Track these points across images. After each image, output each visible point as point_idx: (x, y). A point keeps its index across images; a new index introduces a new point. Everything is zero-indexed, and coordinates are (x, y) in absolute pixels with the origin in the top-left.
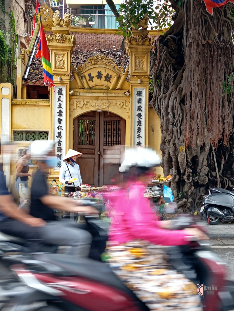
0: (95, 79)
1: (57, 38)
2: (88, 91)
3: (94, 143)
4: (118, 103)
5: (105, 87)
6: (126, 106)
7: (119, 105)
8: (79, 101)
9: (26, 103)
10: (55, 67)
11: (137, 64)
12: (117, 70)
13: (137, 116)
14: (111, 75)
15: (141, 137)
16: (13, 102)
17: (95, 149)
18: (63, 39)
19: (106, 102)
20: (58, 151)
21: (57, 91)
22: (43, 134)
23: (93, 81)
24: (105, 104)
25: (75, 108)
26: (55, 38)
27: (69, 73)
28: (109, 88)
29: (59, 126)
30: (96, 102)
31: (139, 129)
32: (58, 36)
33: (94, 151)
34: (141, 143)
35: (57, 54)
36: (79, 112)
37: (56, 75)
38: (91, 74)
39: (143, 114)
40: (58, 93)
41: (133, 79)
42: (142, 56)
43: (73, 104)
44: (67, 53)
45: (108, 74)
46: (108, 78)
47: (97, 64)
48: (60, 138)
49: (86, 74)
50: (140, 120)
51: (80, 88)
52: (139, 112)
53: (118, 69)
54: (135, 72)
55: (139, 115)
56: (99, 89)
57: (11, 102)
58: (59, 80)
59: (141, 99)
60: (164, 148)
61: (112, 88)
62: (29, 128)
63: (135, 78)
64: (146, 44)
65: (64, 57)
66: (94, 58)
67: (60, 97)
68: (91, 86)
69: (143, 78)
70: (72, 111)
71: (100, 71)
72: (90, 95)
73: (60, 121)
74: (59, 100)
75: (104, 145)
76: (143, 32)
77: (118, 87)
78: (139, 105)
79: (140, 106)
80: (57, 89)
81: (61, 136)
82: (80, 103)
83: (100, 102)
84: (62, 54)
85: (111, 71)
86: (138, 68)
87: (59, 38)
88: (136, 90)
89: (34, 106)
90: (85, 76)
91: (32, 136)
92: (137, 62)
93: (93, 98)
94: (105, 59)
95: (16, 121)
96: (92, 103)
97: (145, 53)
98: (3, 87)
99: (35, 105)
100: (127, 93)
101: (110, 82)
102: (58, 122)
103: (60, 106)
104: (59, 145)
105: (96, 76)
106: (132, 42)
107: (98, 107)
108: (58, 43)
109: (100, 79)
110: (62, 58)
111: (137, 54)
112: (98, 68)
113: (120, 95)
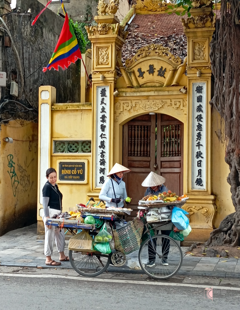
0: (146, 75)
1: (99, 29)
2: (136, 90)
3: (150, 154)
4: (173, 103)
5: (158, 84)
6: (183, 106)
7: (175, 105)
8: (126, 103)
9: (67, 108)
10: (98, 64)
11: (196, 52)
12: (173, 62)
13: (196, 118)
14: (165, 69)
15: (202, 145)
16: (53, 107)
17: (150, 161)
18: (106, 30)
19: (158, 102)
20: (101, 164)
21: (100, 92)
22: (87, 144)
23: (143, 78)
24: (157, 105)
25: (121, 112)
26: (97, 29)
27: (114, 69)
28: (163, 85)
29: (102, 134)
30: (146, 103)
31: (199, 136)
32: (99, 27)
33: (150, 163)
34: (202, 153)
35: (100, 48)
36: (126, 116)
37: (98, 73)
38: (141, 69)
39: (204, 115)
40: (101, 95)
41: (191, 71)
42: (203, 42)
43: (119, 106)
44: (112, 45)
45: (162, 67)
46: (162, 73)
47: (148, 56)
48: (104, 148)
49: (136, 69)
50: (201, 123)
51: (128, 87)
52: (199, 113)
53: (175, 60)
54: (194, 62)
55: (199, 117)
56: (151, 87)
57: (51, 107)
58: (101, 79)
59: (201, 96)
60: (230, 159)
61: (166, 85)
62: (71, 137)
63: (193, 70)
64: (207, 26)
65: (108, 50)
66: (145, 49)
67: (103, 99)
68: (141, 83)
69: (203, 70)
70: (118, 115)
71: (152, 65)
72: (138, 94)
73: (103, 128)
74: (102, 102)
75: (161, 156)
76: (204, 10)
77: (174, 83)
78: (198, 104)
79: (200, 106)
80: (100, 90)
81: (104, 146)
82: (127, 105)
83: (151, 102)
84: (106, 48)
85: (166, 63)
86: (198, 57)
87: (101, 28)
88: (195, 85)
89: (75, 111)
90: (134, 72)
91: (74, 147)
92: (196, 50)
93: (143, 98)
94: (158, 48)
95: (57, 130)
96: (142, 104)
97: (206, 37)
98: (42, 91)
99: (77, 110)
100: (182, 90)
101: (165, 77)
102: (101, 130)
103: (103, 110)
104: (102, 156)
105: (147, 71)
106: (189, 25)
107: (149, 109)
108: (101, 34)
109: (151, 75)
110: (106, 52)
111: (196, 39)
112: (149, 61)
113: (175, 93)
